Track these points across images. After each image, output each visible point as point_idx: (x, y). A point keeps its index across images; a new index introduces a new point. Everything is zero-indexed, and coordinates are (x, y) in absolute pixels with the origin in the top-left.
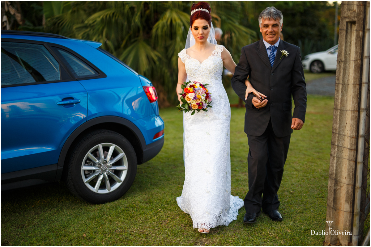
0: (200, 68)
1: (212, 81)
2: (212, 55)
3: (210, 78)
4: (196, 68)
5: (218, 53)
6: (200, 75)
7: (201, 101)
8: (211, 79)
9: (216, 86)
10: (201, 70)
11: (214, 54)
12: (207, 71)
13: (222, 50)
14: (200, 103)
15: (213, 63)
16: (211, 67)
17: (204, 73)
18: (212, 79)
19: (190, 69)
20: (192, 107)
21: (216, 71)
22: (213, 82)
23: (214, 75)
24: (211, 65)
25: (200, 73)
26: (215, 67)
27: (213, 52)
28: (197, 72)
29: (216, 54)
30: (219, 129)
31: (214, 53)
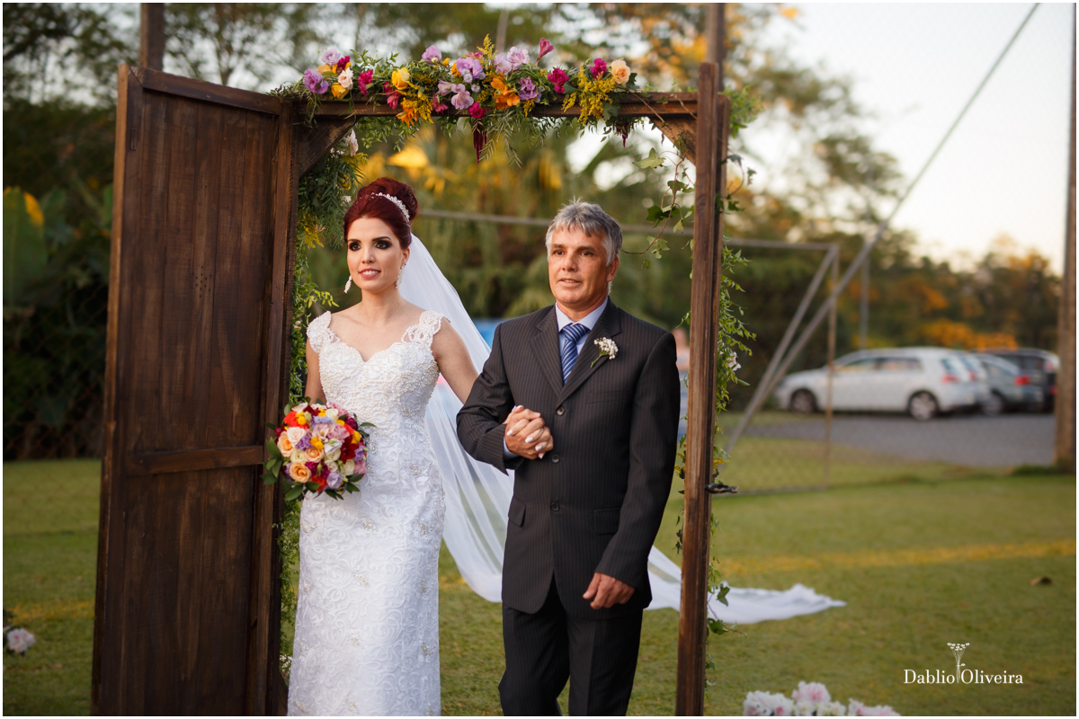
0: (361, 375)
1: (393, 419)
2: (402, 340)
3: (387, 409)
4: (348, 373)
5: (422, 336)
6: (358, 396)
7: (322, 461)
8: (390, 412)
9: (404, 437)
10: (363, 380)
11: (410, 337)
12: (381, 386)
13: (436, 326)
14: (316, 464)
15: (400, 365)
16: (394, 376)
17: (369, 391)
18: (394, 414)
19: (330, 374)
20: (291, 471)
21: (409, 391)
22: (394, 422)
23: (401, 401)
24: (393, 370)
25: (358, 391)
26: (404, 377)
27: (409, 330)
28: (349, 386)
29: (417, 337)
30: (399, 567)
31: (410, 334)
